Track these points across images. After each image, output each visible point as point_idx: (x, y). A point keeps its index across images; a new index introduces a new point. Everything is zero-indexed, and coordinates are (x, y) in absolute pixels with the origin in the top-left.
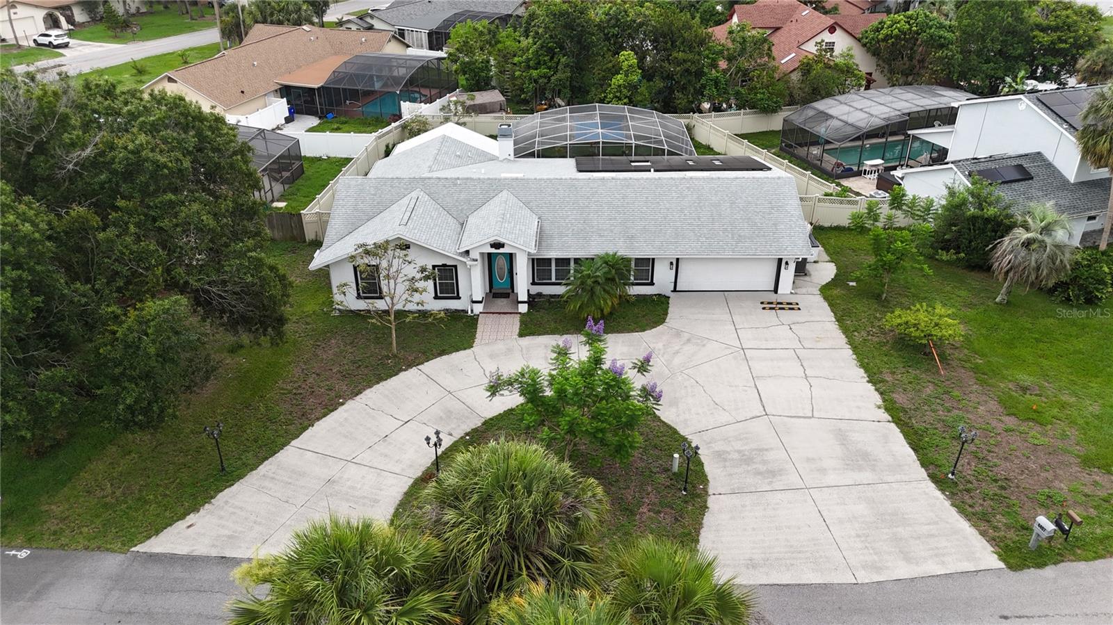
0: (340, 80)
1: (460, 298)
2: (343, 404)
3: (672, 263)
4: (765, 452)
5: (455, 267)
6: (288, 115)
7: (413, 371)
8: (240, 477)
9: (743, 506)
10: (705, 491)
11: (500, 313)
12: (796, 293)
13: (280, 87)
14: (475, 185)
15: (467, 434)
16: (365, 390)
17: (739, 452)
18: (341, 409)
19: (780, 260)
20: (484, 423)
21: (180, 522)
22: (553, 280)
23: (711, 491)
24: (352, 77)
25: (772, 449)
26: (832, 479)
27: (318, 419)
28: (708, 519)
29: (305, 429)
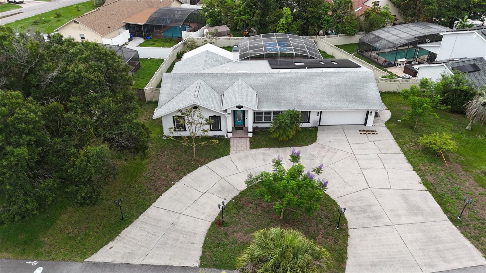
0: (153, 21)
1: (221, 130)
2: (174, 184)
3: (318, 113)
4: (371, 207)
5: (220, 116)
6: (130, 37)
7: (204, 167)
8: (131, 222)
9: (365, 234)
10: (347, 227)
11: (240, 137)
12: (374, 126)
13: (125, 24)
14: (226, 77)
15: (233, 199)
16: (183, 177)
17: (360, 207)
18: (173, 187)
19: (368, 112)
20: (240, 193)
21: (106, 246)
22: (263, 121)
23: (349, 227)
24: (158, 20)
25: (374, 205)
26: (404, 220)
27: (164, 192)
28: (350, 241)
29: (158, 197)
